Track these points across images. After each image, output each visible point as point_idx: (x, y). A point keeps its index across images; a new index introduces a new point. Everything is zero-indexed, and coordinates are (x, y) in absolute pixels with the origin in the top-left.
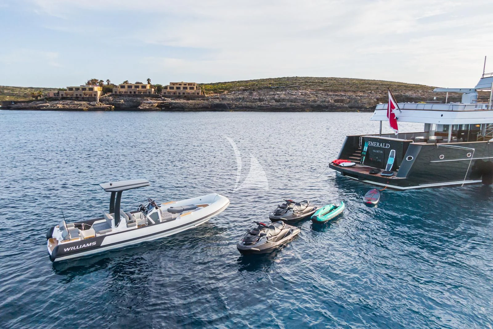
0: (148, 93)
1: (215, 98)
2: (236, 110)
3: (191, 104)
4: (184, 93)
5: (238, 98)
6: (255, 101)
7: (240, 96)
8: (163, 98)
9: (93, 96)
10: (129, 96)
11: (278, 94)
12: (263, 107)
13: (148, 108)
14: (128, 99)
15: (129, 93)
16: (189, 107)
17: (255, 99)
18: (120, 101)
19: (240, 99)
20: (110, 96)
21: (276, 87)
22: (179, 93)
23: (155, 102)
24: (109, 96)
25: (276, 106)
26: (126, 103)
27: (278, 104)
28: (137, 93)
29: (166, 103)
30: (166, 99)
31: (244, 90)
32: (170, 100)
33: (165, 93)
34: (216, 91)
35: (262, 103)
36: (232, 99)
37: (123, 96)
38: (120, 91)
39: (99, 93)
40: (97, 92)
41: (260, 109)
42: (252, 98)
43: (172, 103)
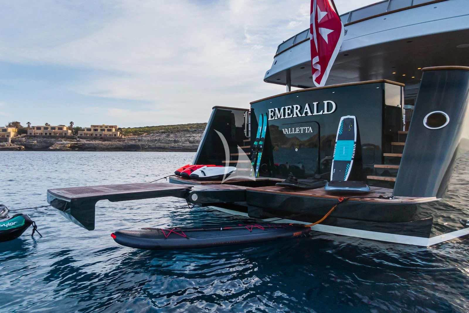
0: (64, 135)
1: (131, 140)
2: (149, 150)
3: (104, 145)
4: (101, 135)
5: (153, 140)
6: (169, 142)
7: (156, 138)
8: (78, 139)
9: (6, 137)
10: (44, 137)
11: (194, 136)
12: (176, 147)
13: (59, 148)
14: (41, 140)
15: (44, 134)
16: (101, 147)
17: (170, 141)
18: (34, 141)
19: (156, 140)
20: (24, 137)
21: (193, 130)
22: (96, 135)
23: (68, 143)
24: (22, 137)
25: (188, 146)
26: (38, 144)
27: (191, 145)
28: (52, 134)
29: (80, 144)
30: (81, 140)
31: (163, 133)
32: (85, 141)
33: (81, 135)
34: (136, 133)
35: (176, 144)
36: (148, 140)
37: (37, 137)
38: (35, 132)
39: (12, 135)
40: (10, 133)
41: (171, 150)
42: (167, 139)
43: (86, 144)
